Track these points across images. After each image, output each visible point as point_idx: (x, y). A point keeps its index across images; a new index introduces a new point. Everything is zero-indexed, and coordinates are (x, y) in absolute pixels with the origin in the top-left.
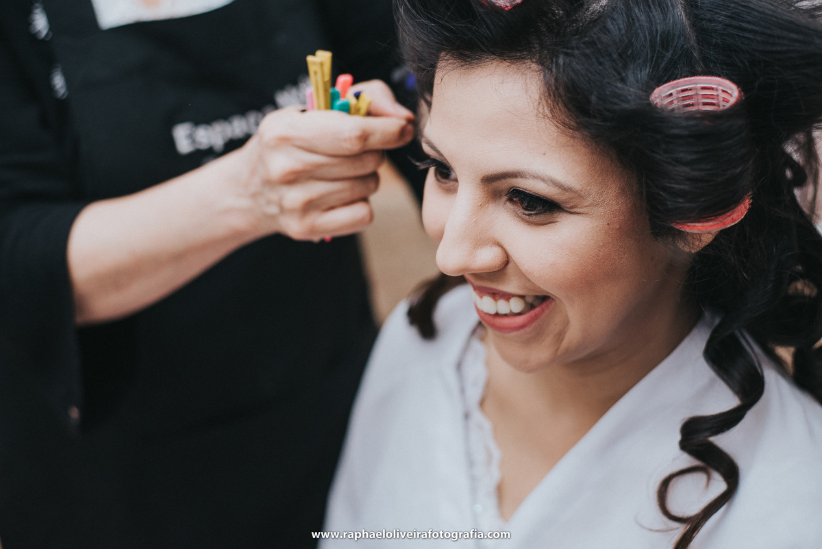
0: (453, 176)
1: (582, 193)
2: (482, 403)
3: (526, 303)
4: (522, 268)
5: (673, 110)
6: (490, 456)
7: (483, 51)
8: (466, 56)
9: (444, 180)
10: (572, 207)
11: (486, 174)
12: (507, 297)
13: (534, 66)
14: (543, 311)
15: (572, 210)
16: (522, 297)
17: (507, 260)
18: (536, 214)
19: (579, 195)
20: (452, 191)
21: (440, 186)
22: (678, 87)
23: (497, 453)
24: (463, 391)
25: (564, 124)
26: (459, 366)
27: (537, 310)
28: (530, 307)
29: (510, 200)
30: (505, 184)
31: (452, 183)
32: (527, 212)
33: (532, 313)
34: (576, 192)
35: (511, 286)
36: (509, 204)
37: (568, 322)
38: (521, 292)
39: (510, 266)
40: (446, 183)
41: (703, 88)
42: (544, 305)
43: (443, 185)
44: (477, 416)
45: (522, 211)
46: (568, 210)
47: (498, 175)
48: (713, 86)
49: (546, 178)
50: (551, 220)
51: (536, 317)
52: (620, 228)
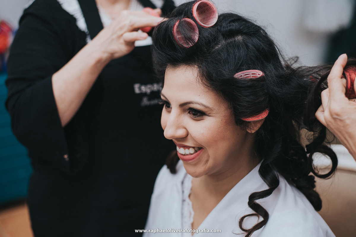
0: (171, 106)
1: (212, 109)
2: (189, 196)
3: (195, 150)
4: (192, 136)
5: (242, 78)
6: (191, 214)
7: (180, 62)
8: (175, 64)
9: (168, 108)
10: (209, 114)
11: (181, 103)
12: (189, 147)
13: (196, 66)
14: (200, 153)
15: (209, 115)
16: (194, 148)
17: (188, 134)
18: (197, 117)
19: (211, 109)
20: (169, 112)
21: (166, 110)
22: (244, 73)
23: (193, 213)
24: (183, 192)
25: (206, 85)
26: (183, 183)
27: (198, 152)
28: (196, 151)
29: (189, 113)
30: (187, 107)
31: (170, 109)
32: (194, 116)
33: (197, 153)
34: (210, 108)
35: (189, 143)
36: (189, 114)
37: (209, 156)
38: (193, 145)
39: (189, 136)
40: (168, 109)
41: (252, 74)
42: (201, 150)
43: (167, 110)
44: (188, 200)
45: (192, 116)
46: (208, 115)
47: (183, 103)
48: (256, 73)
49: (200, 103)
50: (202, 119)
51: (198, 155)
52: (226, 122)
